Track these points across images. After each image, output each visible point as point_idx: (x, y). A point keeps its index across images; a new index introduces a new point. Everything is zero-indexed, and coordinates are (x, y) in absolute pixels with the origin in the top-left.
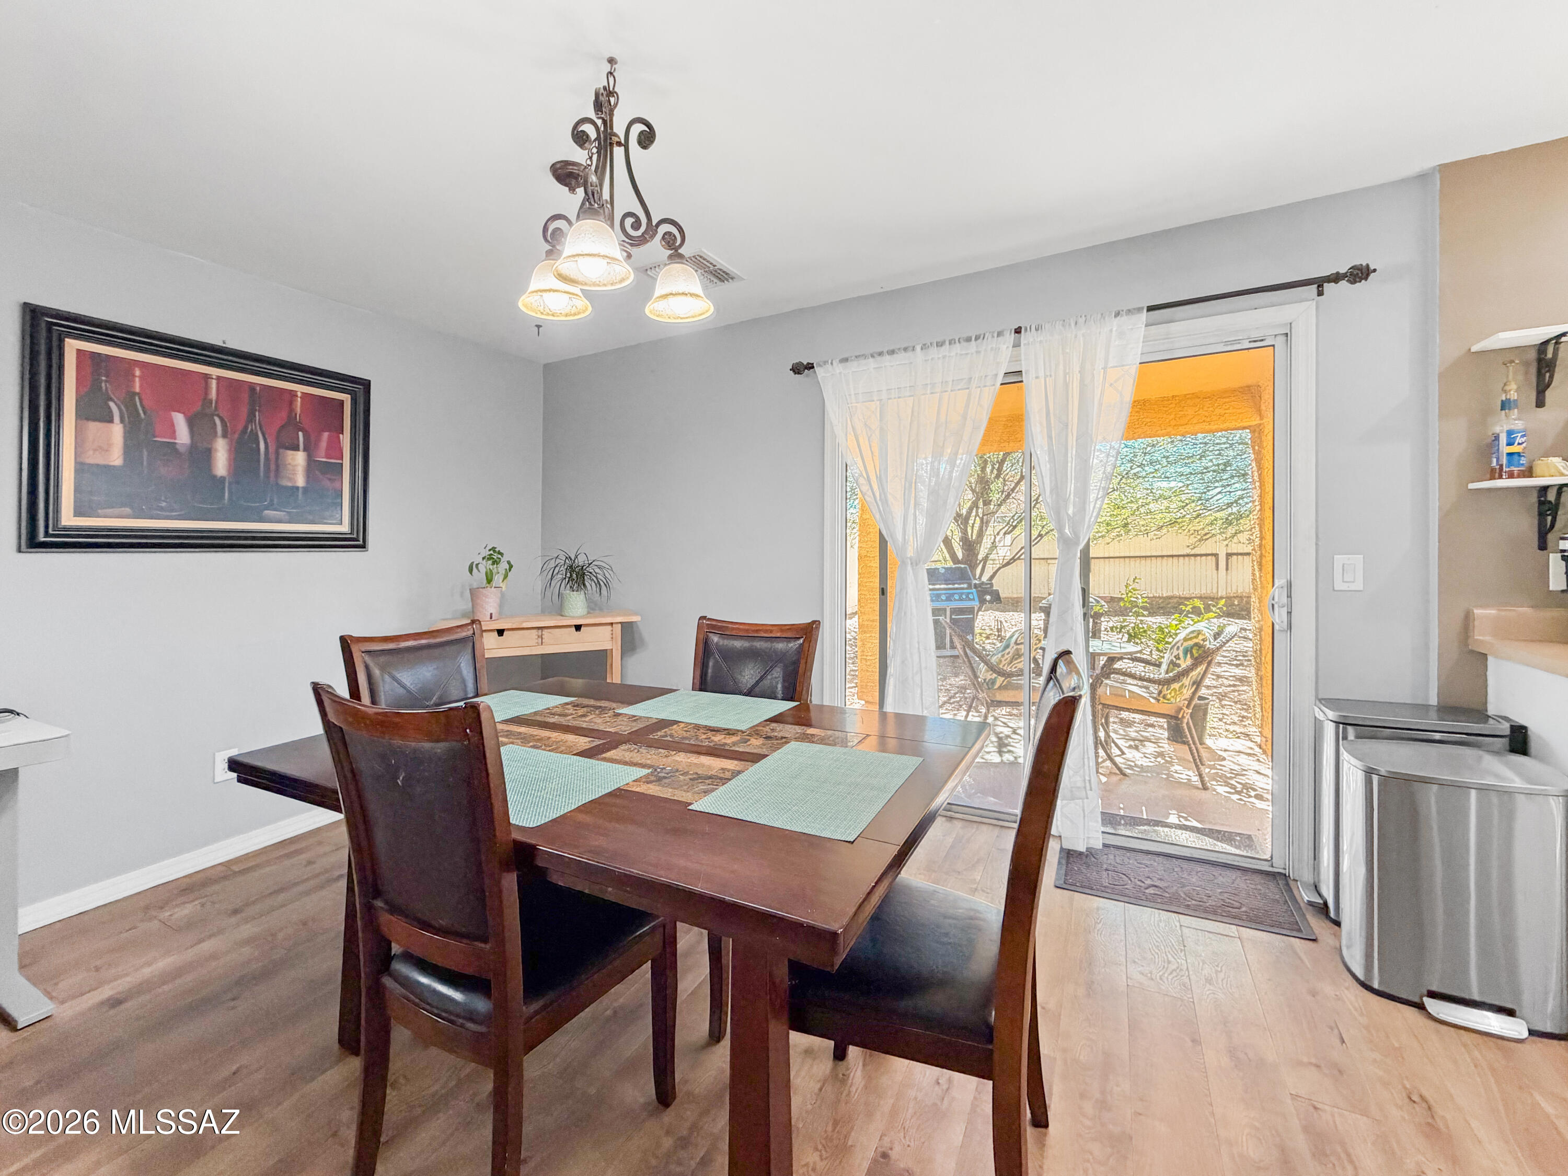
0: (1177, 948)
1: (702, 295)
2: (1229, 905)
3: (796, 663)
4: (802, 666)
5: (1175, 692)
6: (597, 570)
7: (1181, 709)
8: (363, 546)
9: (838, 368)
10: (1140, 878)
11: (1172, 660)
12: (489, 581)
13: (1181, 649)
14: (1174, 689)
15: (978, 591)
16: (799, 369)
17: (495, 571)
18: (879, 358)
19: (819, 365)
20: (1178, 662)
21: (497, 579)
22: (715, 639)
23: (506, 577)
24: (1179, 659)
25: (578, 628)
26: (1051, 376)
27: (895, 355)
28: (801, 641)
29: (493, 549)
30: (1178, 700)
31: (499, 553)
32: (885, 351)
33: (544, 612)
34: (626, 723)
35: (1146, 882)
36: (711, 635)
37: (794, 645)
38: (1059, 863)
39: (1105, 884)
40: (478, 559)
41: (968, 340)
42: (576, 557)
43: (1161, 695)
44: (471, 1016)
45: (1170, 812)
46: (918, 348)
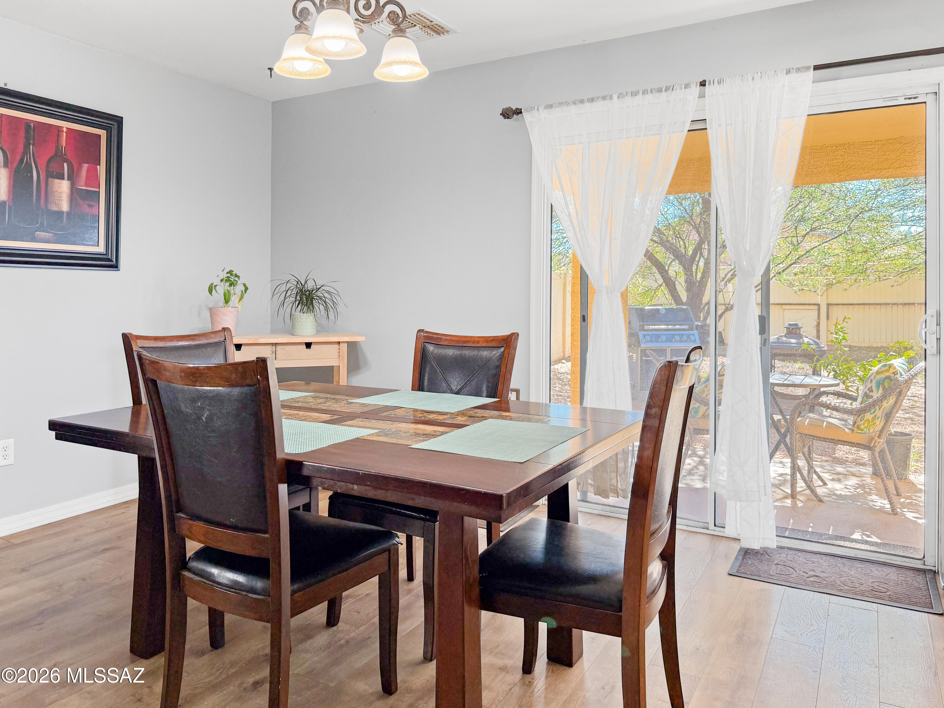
0: (822, 616)
1: (419, 61)
2: (877, 590)
3: (498, 367)
4: (503, 369)
5: (869, 423)
6: (326, 295)
7: (872, 439)
8: (115, 267)
9: (544, 114)
10: (804, 570)
11: (866, 392)
12: (227, 301)
13: (874, 382)
14: (868, 420)
15: (699, 333)
16: (508, 114)
17: (232, 292)
18: (580, 105)
19: (527, 111)
20: (871, 394)
21: (234, 299)
22: (431, 348)
23: (242, 297)
24: (872, 391)
25: (308, 345)
26: (731, 124)
27: (595, 103)
28: (502, 349)
29: (230, 272)
30: (872, 430)
31: (236, 276)
32: (586, 99)
33: (274, 331)
34: (357, 407)
35: (809, 573)
36: (427, 345)
37: (497, 353)
38: (736, 558)
39: (772, 573)
40: (217, 281)
41: (660, 90)
42: (306, 282)
43: (856, 426)
44: (253, 590)
45: (855, 531)
46: (615, 97)
